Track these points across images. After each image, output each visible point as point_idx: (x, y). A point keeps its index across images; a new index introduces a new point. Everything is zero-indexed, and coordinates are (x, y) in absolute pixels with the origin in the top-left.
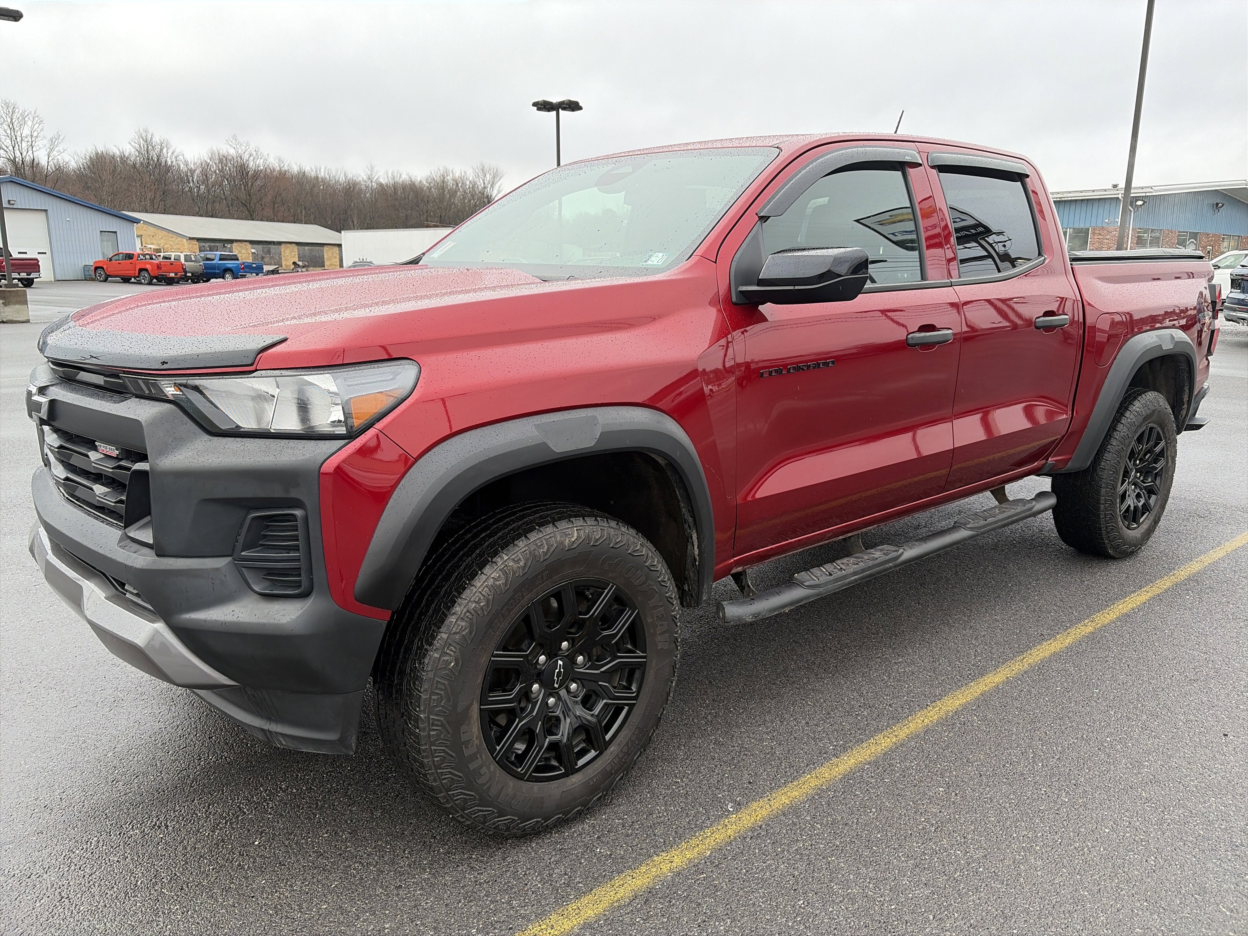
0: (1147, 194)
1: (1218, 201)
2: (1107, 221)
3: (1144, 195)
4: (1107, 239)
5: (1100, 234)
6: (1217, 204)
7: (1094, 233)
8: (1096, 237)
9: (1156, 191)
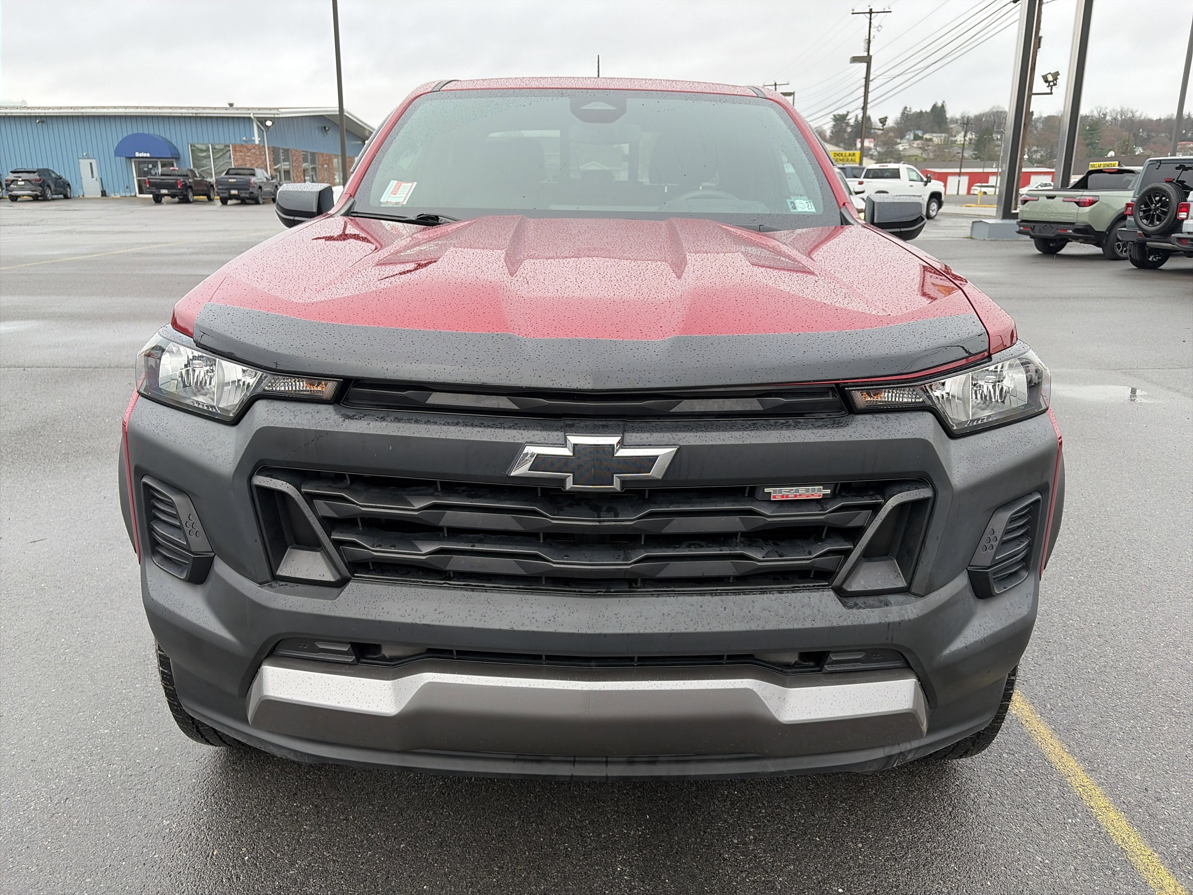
0: (276, 116)
1: (325, 125)
2: (244, 139)
3: (272, 116)
4: (248, 156)
5: (241, 151)
6: (325, 128)
7: (235, 150)
8: (238, 154)
9: (283, 113)
